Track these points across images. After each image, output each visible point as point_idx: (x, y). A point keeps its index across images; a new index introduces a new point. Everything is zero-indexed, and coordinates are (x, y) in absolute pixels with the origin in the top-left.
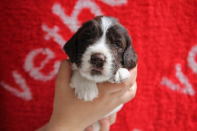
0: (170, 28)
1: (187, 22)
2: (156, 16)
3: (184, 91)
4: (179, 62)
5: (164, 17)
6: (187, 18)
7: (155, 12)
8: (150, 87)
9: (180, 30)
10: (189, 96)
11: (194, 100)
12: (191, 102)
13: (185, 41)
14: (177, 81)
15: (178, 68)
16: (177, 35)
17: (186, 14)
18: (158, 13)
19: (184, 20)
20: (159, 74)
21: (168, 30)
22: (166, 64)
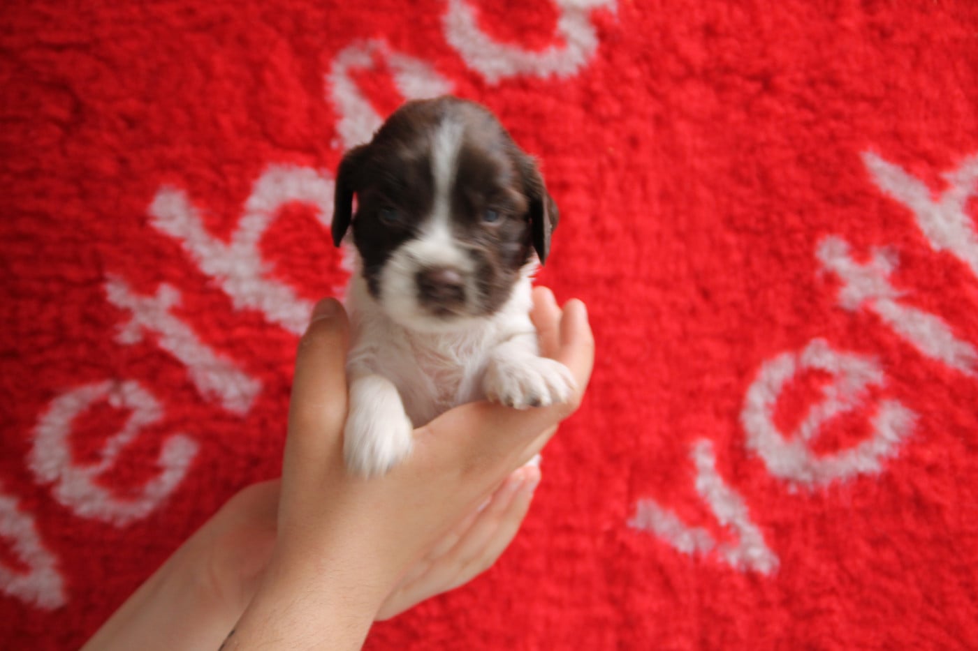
0: (663, 285)
1: (736, 257)
2: (603, 236)
3: (733, 558)
4: (704, 433)
5: (636, 236)
6: (731, 239)
7: (595, 219)
8: (584, 543)
9: (706, 294)
10: (752, 577)
11: (773, 596)
12: (764, 604)
13: (729, 340)
14: (699, 515)
15: (704, 456)
16: (693, 312)
17: (730, 222)
18: (611, 223)
19: (722, 249)
20: (620, 485)
21: (655, 295)
22: (651, 440)
